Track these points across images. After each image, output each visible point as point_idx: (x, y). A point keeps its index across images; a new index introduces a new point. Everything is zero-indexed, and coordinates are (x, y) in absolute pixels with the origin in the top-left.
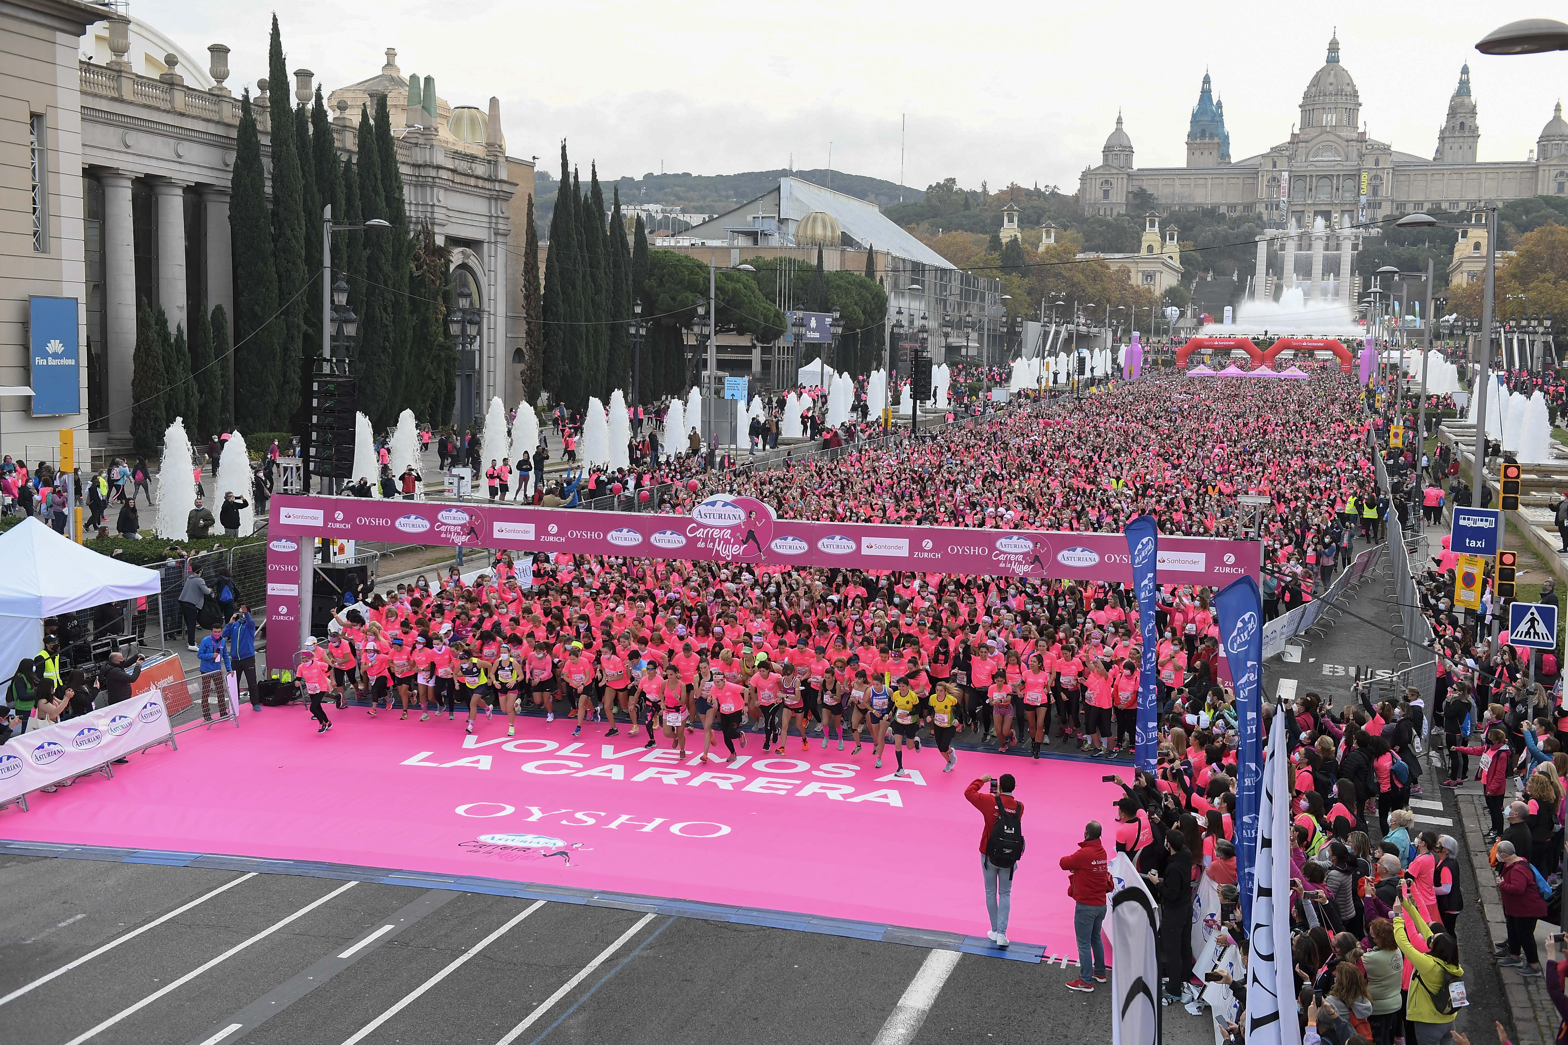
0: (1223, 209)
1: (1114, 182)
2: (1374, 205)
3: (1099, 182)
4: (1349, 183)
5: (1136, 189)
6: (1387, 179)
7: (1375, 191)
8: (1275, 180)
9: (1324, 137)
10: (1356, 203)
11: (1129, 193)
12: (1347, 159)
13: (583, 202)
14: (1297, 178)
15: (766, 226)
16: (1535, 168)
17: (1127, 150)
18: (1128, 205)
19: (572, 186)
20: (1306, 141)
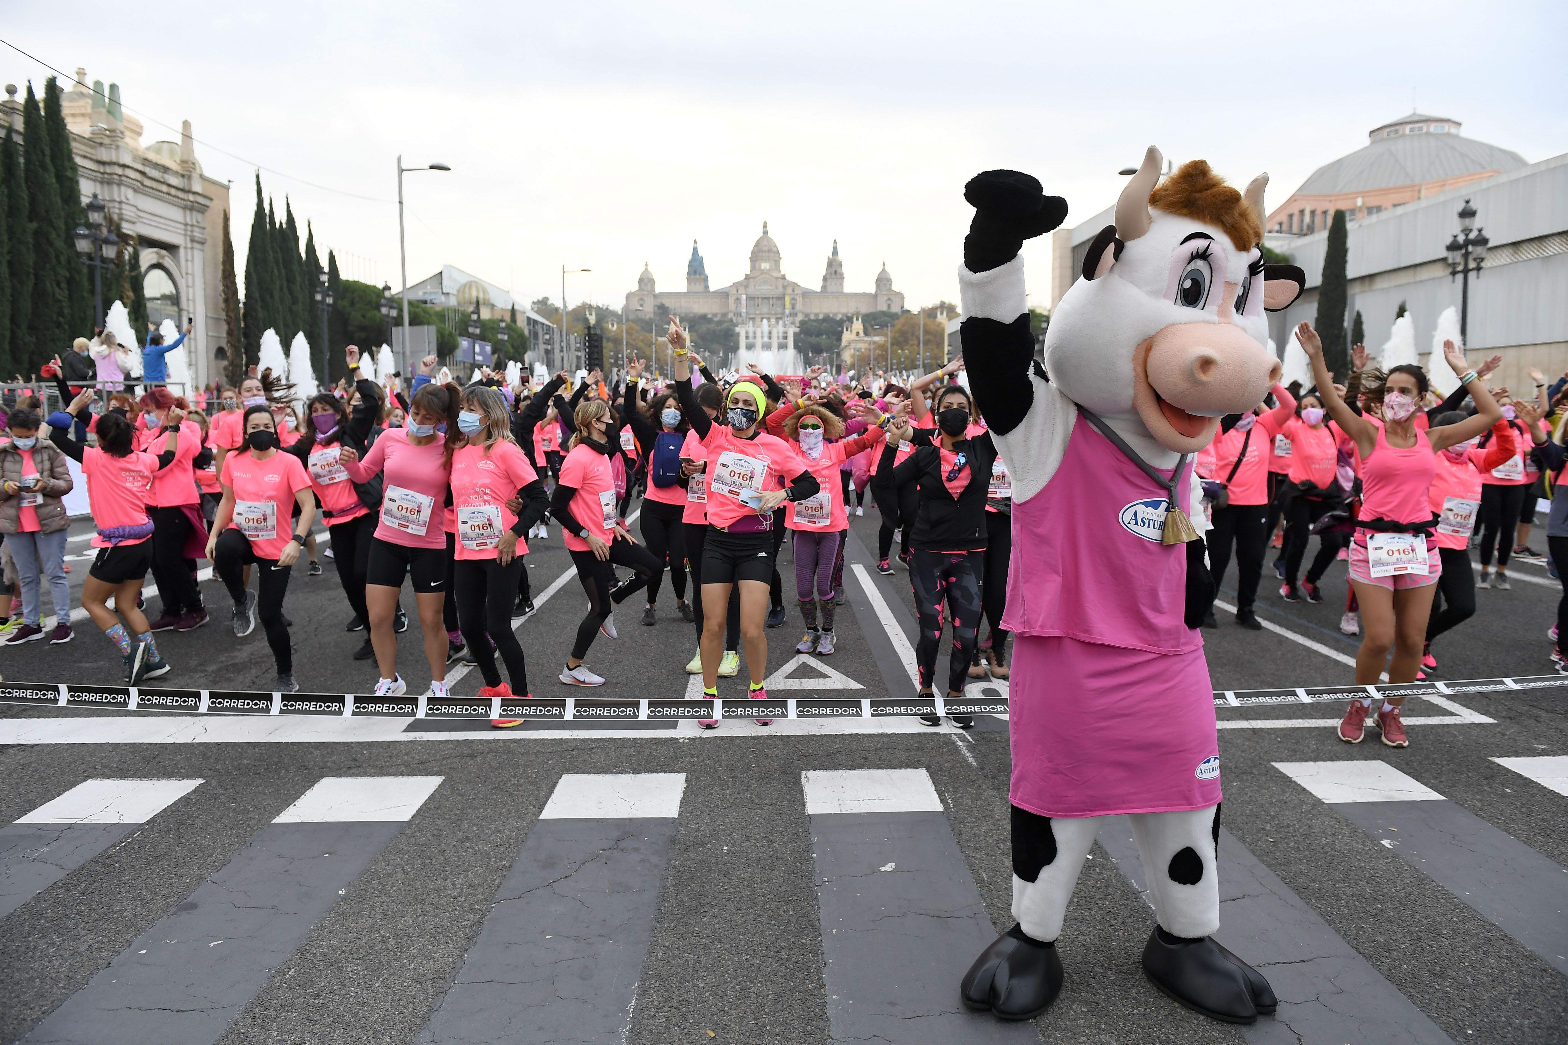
0: (709, 316)
1: (646, 299)
2: (793, 315)
3: (637, 299)
4: (779, 302)
5: (659, 304)
6: (799, 300)
7: (793, 307)
8: (738, 300)
9: (763, 276)
10: (784, 313)
11: (655, 306)
12: (777, 288)
13: (278, 226)
14: (750, 298)
15: (433, 297)
16: (875, 296)
17: (652, 282)
18: (654, 313)
19: (267, 211)
20: (754, 278)
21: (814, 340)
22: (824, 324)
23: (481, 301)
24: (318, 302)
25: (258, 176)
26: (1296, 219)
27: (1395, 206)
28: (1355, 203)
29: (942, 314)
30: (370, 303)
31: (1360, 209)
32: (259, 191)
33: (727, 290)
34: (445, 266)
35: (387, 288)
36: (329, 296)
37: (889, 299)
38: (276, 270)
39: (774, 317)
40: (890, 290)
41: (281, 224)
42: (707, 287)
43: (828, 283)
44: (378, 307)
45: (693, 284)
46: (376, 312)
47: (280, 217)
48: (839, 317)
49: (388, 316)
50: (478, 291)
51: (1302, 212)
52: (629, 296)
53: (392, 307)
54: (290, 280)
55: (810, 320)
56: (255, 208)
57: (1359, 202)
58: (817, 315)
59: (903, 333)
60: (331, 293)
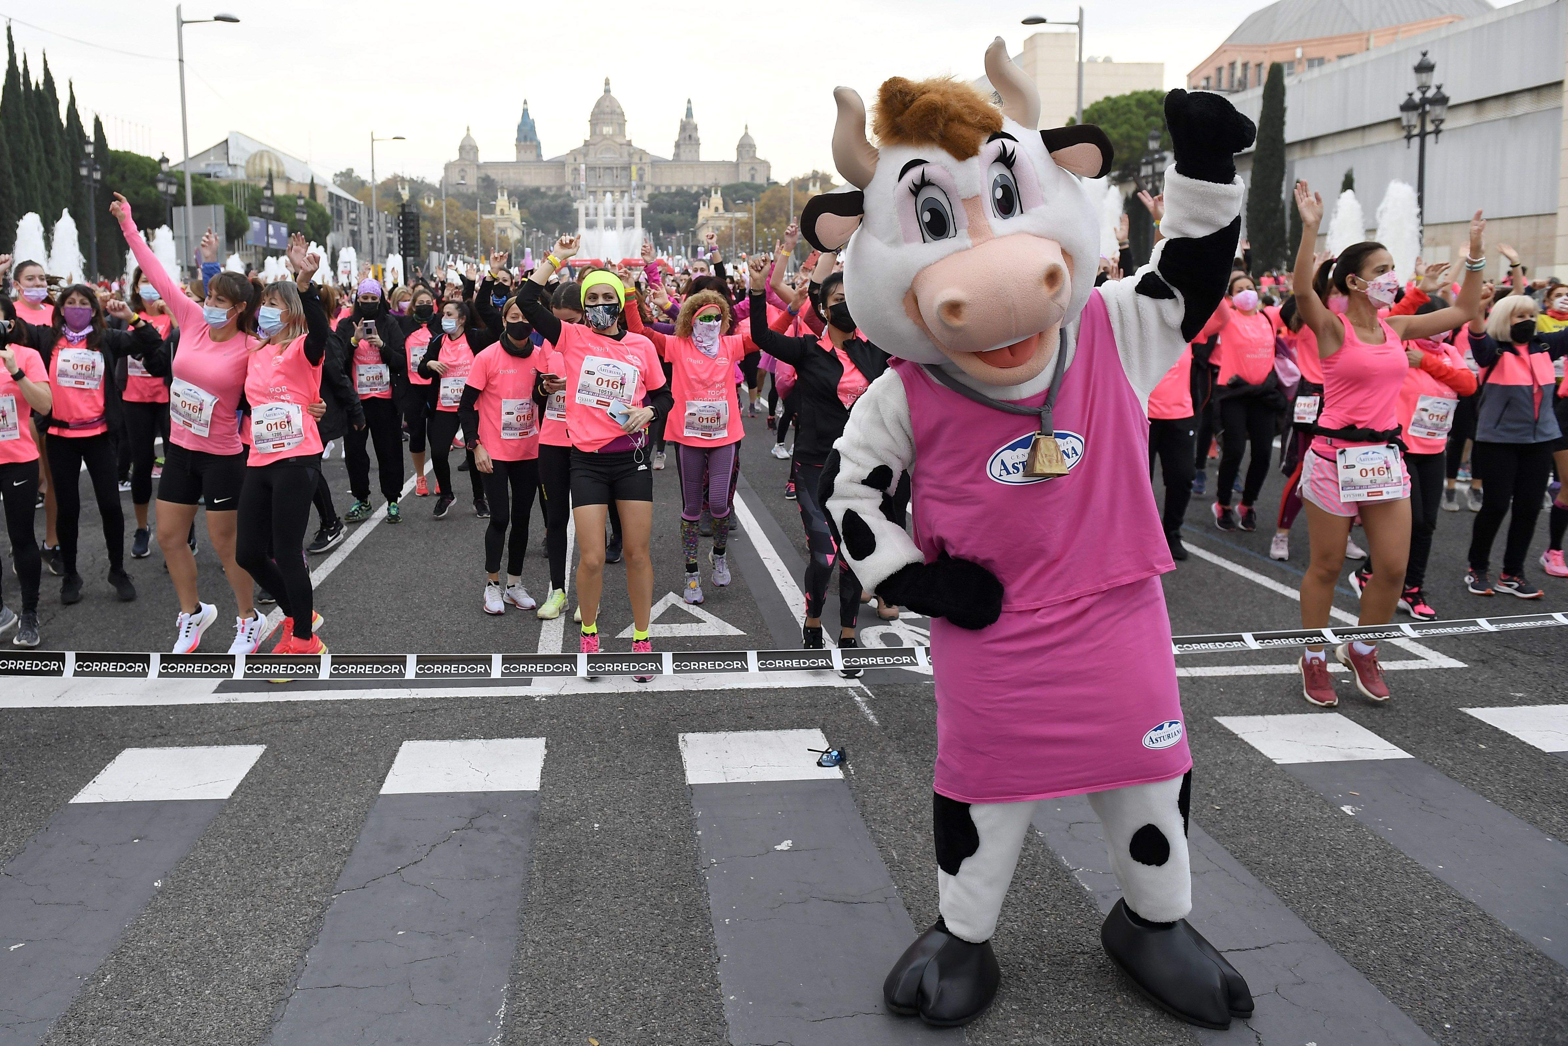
0: (543, 190)
1: (468, 170)
2: (640, 187)
3: (457, 170)
4: (624, 173)
5: (483, 176)
6: (648, 170)
7: (641, 178)
8: (576, 170)
9: (605, 142)
10: (629, 186)
11: (479, 178)
12: (621, 156)
13: (33, 87)
14: (590, 168)
15: (217, 169)
16: (736, 165)
17: (475, 149)
18: (478, 186)
19: (21, 69)
20: (594, 145)
21: (665, 216)
22: (677, 199)
23: (274, 174)
24: (82, 177)
25: (9, 29)
26: (1225, 74)
27: (1340, 57)
28: (1294, 54)
29: (814, 185)
30: (143, 177)
31: (1300, 61)
32: (11, 46)
33: (563, 159)
34: (231, 133)
35: (164, 160)
36: (96, 170)
37: (753, 169)
38: (32, 141)
39: (618, 190)
40: (754, 157)
41: (37, 84)
42: (539, 155)
43: (682, 150)
44: (154, 182)
45: (523, 152)
46: (151, 188)
47: (36, 77)
48: (694, 190)
49: (166, 193)
50: (270, 162)
51: (1232, 65)
52: (448, 167)
53: (170, 183)
54: (49, 151)
55: (660, 193)
56: (6, 66)
57: (1299, 53)
58: (668, 187)
59: (769, 209)
60: (98, 167)
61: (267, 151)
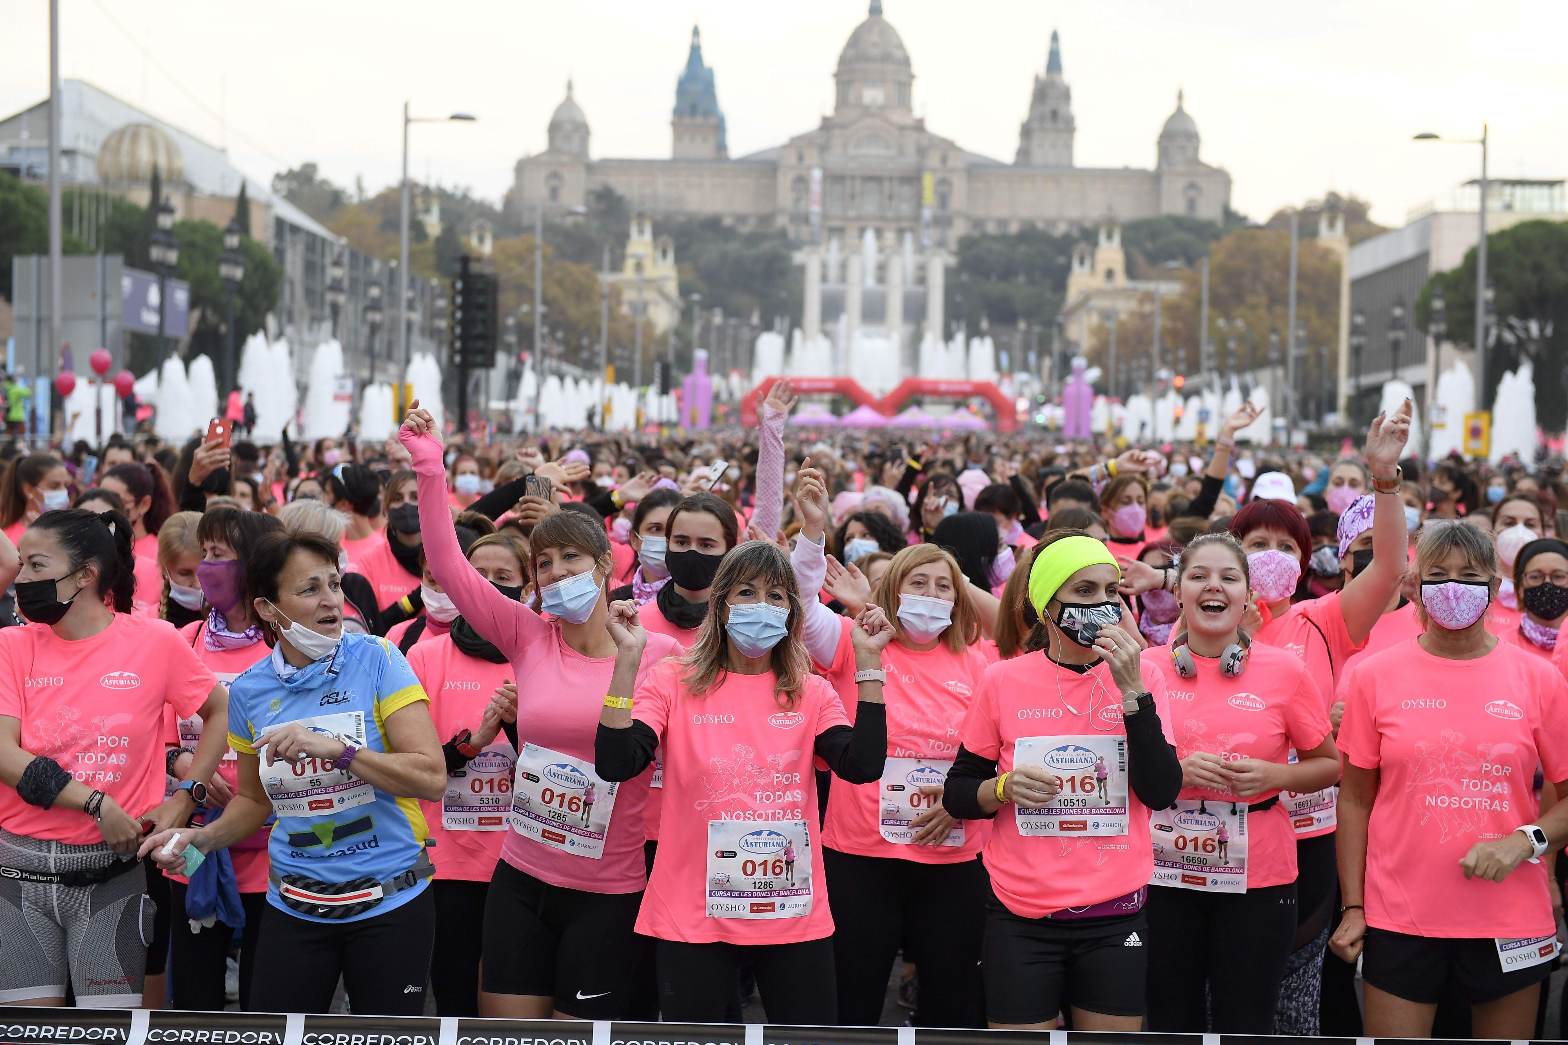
1: (566, 174)
2: (943, 221)
3: (542, 174)
4: (907, 189)
5: (598, 188)
6: (959, 184)
7: (943, 201)
8: (802, 181)
9: (868, 121)
10: (918, 217)
11: (589, 193)
12: (901, 154)
14: (833, 178)
16: (1155, 177)
17: (582, 130)
18: (587, 211)
20: (843, 126)
21: (994, 287)
22: (1022, 249)
23: (163, 175)
29: (1332, 225)
33: (774, 156)
34: (65, 84)
37: (1192, 186)
39: (894, 226)
40: (1195, 161)
42: (721, 147)
43: (1034, 143)
45: (686, 139)
48: (1061, 230)
50: (153, 147)
52: (523, 167)
55: (986, 235)
58: (1003, 223)
61: (149, 126)
